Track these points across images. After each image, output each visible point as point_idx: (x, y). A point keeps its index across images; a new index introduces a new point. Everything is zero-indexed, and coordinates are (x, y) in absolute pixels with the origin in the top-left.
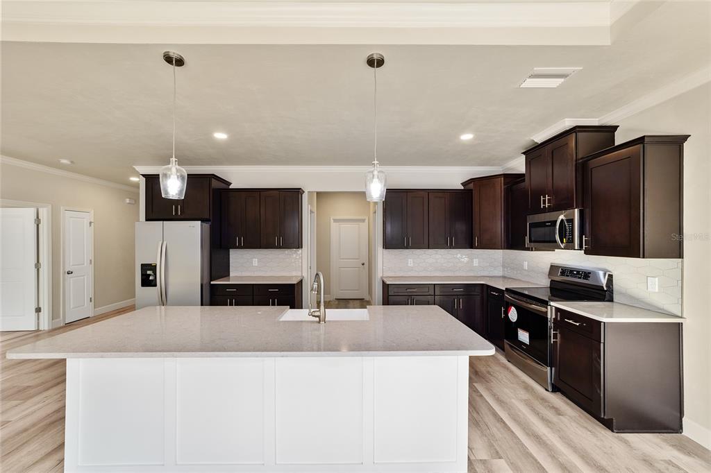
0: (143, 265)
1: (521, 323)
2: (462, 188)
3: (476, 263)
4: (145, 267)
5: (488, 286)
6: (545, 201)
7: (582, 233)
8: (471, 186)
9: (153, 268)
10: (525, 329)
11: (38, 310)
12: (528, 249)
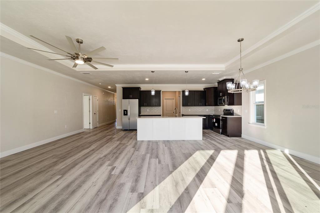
0: (124, 110)
1: (216, 122)
2: (203, 90)
3: (207, 110)
4: (124, 111)
5: (210, 115)
6: (221, 94)
7: (227, 101)
8: (206, 90)
9: (127, 111)
10: (216, 123)
11: (90, 123)
12: (218, 106)
